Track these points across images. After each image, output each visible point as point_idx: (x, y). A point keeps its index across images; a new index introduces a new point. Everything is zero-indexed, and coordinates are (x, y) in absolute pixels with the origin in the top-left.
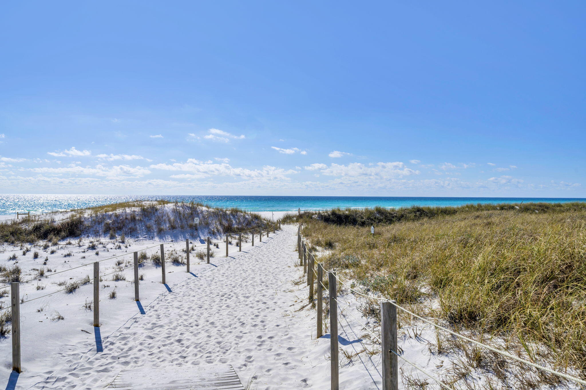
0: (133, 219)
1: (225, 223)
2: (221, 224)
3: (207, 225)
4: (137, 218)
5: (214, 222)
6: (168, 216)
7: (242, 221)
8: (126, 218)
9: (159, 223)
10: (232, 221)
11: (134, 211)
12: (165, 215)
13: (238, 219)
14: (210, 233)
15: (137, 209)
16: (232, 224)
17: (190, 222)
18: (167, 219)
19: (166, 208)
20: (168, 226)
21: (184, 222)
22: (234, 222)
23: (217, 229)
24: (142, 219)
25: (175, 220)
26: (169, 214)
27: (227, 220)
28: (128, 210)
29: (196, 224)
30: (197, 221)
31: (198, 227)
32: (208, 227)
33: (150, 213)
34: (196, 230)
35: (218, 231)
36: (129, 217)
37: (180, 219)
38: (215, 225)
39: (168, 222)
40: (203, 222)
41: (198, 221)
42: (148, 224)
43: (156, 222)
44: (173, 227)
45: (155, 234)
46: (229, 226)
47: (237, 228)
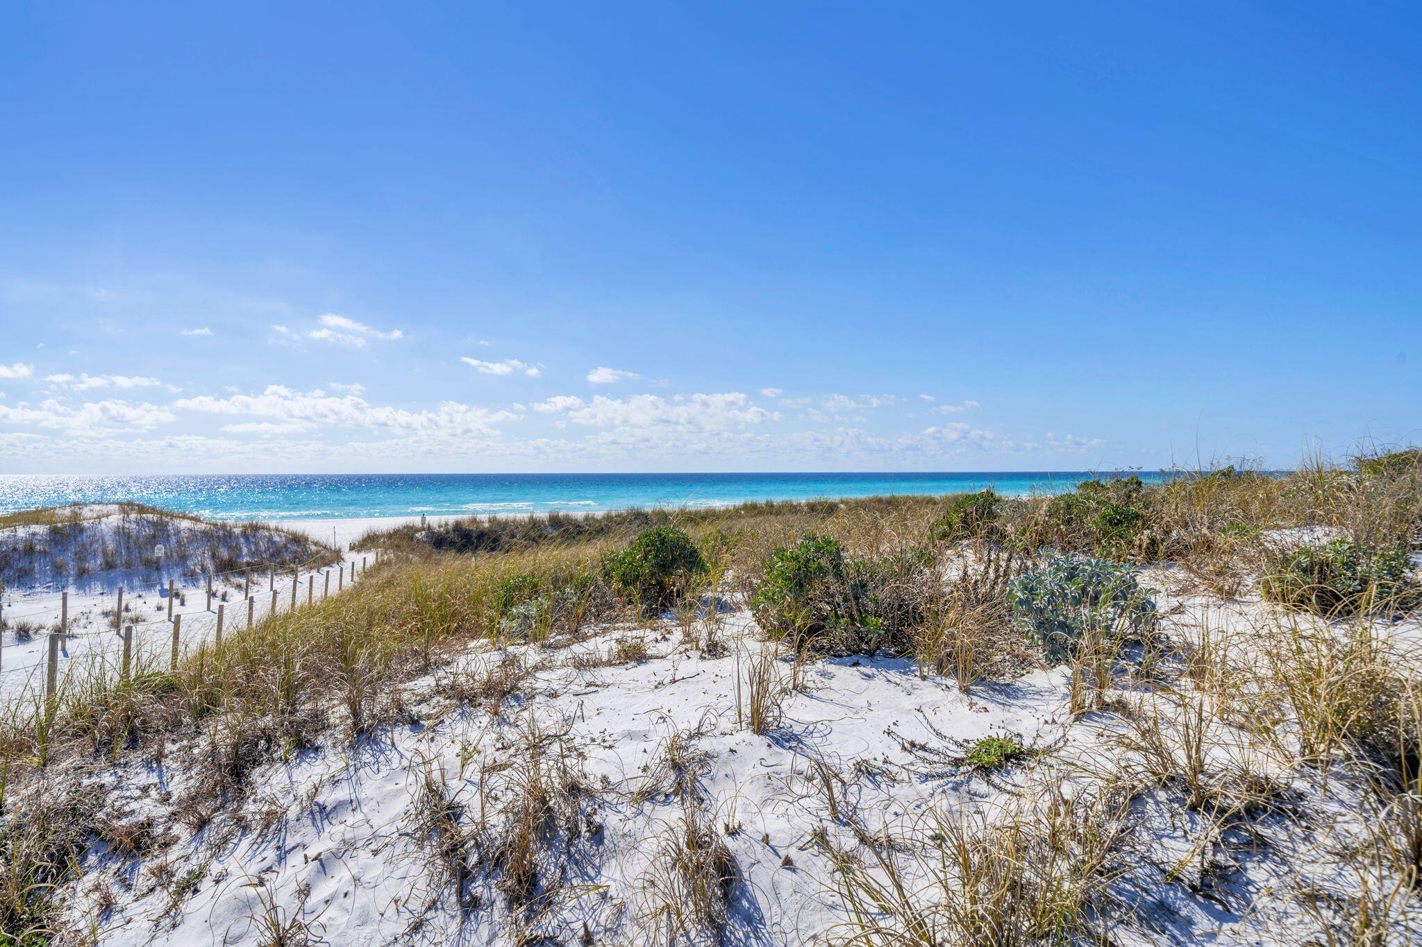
0: (29, 550)
1: (224, 553)
2: (213, 556)
3: (184, 558)
4: (38, 548)
5: (199, 552)
6: (104, 543)
7: (263, 548)
8: (15, 549)
9: (81, 557)
10: (240, 550)
11: (34, 534)
12: (98, 541)
13: (257, 544)
14: (185, 575)
15: (40, 529)
16: (239, 555)
17: (147, 555)
18: (100, 549)
19: (103, 526)
20: (99, 562)
21: (136, 554)
22: (245, 550)
23: (202, 566)
24: (48, 550)
25: (117, 552)
26: (107, 538)
27: (230, 548)
28: (22, 532)
29: (159, 558)
30: (160, 551)
31: (162, 562)
32: (184, 563)
33: (68, 536)
34: (158, 569)
35: (204, 570)
36: (21, 546)
37: (128, 548)
38: (201, 557)
39: (100, 554)
40: (174, 554)
41: (163, 551)
42: (59, 559)
43: (76, 554)
44: (109, 566)
45: (71, 580)
46: (230, 560)
47: (248, 564)
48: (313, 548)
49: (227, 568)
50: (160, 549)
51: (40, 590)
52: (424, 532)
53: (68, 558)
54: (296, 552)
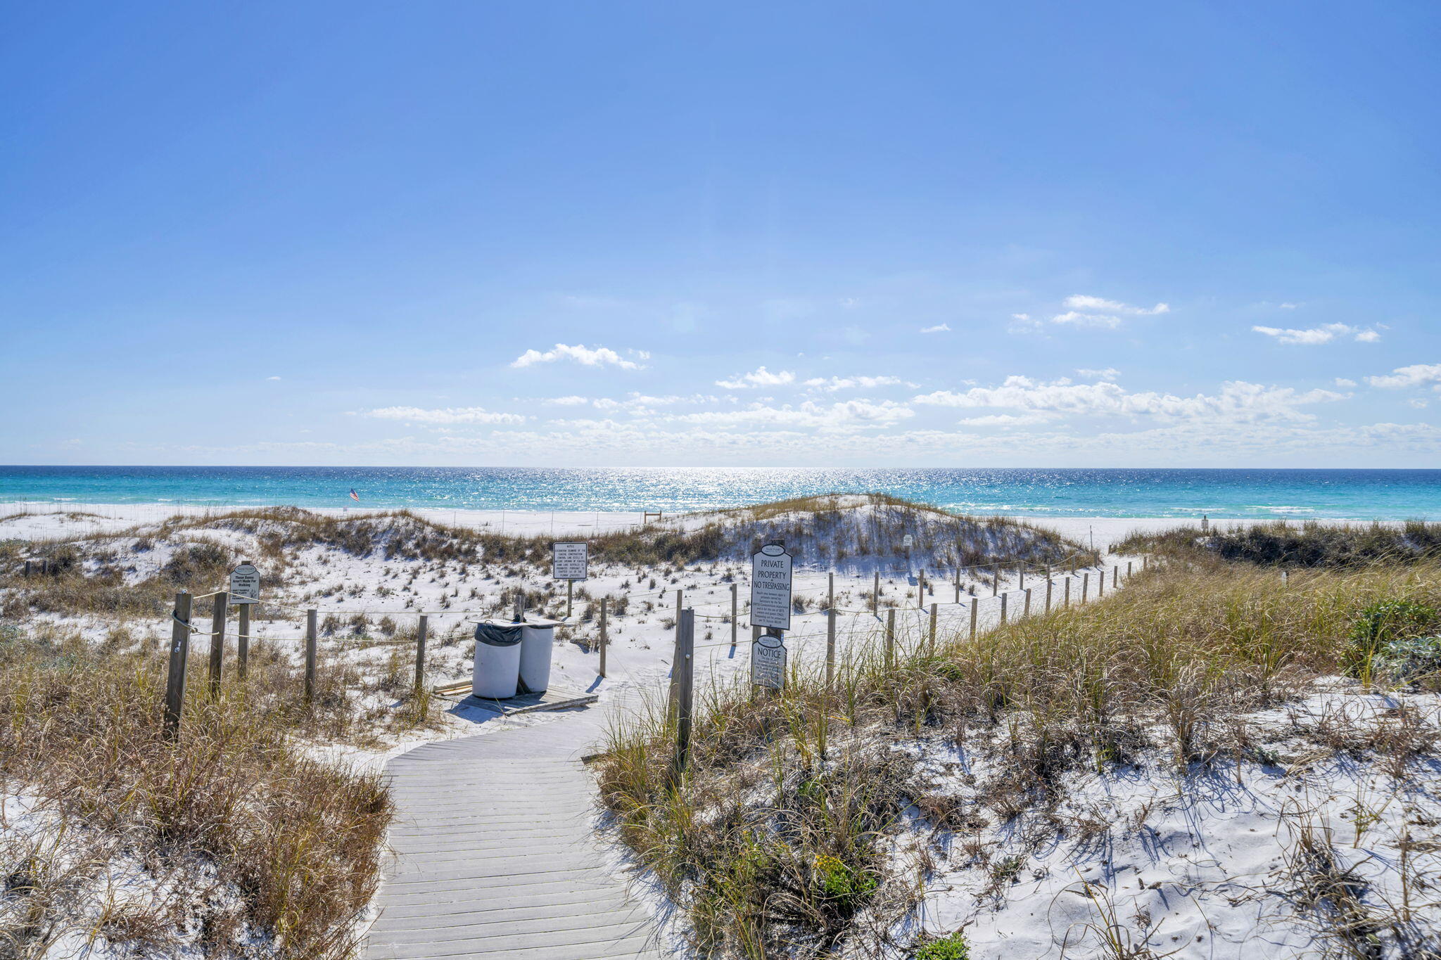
0: (799, 533)
1: (970, 547)
2: (959, 549)
3: (930, 549)
4: (805, 531)
5: (945, 544)
6: (859, 530)
7: (1010, 544)
8: (788, 532)
9: (840, 542)
10: (986, 545)
11: (802, 519)
12: (853, 528)
13: (1003, 540)
14: (932, 566)
15: (807, 516)
16: (986, 550)
17: (896, 544)
18: (855, 536)
19: (858, 515)
20: (855, 548)
21: (886, 540)
22: (991, 545)
23: (949, 558)
24: (813, 534)
25: (870, 539)
26: (861, 526)
27: (976, 542)
28: (793, 517)
29: (907, 548)
30: (908, 541)
31: (910, 552)
32: (931, 554)
33: (829, 522)
34: (907, 558)
35: (950, 562)
36: (792, 530)
37: (880, 537)
38: (947, 549)
39: (856, 541)
40: (922, 545)
41: (911, 541)
42: (822, 543)
43: (835, 539)
44: (864, 551)
45: (832, 561)
46: (977, 554)
47: (995, 560)
48: (1066, 548)
49: (974, 562)
50: (908, 539)
51: (807, 568)
52: (1207, 538)
53: (829, 541)
54: (1046, 551)
